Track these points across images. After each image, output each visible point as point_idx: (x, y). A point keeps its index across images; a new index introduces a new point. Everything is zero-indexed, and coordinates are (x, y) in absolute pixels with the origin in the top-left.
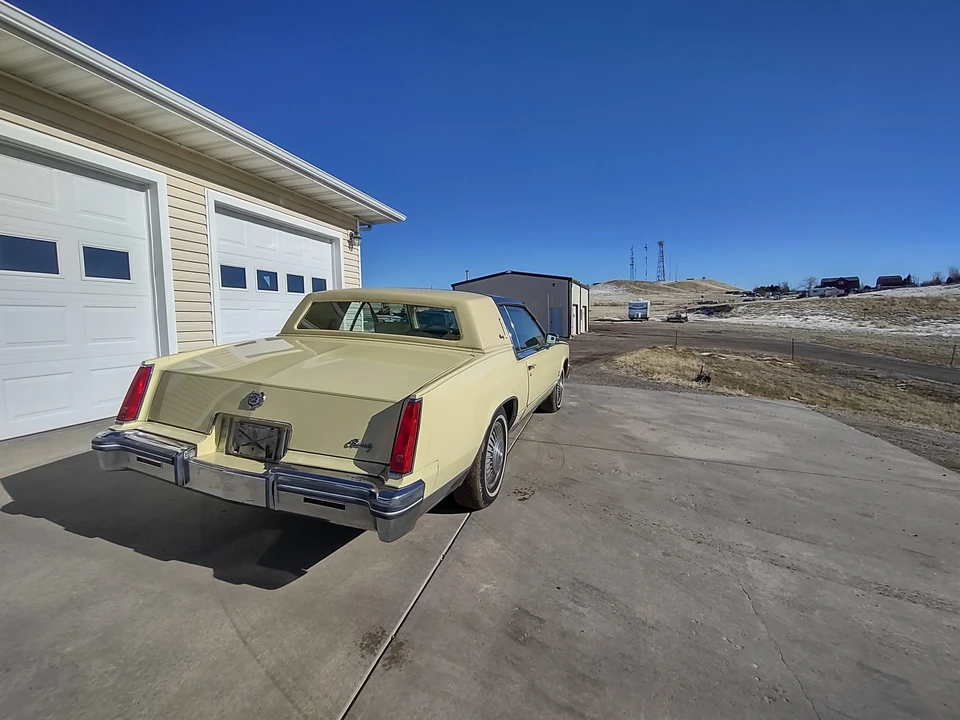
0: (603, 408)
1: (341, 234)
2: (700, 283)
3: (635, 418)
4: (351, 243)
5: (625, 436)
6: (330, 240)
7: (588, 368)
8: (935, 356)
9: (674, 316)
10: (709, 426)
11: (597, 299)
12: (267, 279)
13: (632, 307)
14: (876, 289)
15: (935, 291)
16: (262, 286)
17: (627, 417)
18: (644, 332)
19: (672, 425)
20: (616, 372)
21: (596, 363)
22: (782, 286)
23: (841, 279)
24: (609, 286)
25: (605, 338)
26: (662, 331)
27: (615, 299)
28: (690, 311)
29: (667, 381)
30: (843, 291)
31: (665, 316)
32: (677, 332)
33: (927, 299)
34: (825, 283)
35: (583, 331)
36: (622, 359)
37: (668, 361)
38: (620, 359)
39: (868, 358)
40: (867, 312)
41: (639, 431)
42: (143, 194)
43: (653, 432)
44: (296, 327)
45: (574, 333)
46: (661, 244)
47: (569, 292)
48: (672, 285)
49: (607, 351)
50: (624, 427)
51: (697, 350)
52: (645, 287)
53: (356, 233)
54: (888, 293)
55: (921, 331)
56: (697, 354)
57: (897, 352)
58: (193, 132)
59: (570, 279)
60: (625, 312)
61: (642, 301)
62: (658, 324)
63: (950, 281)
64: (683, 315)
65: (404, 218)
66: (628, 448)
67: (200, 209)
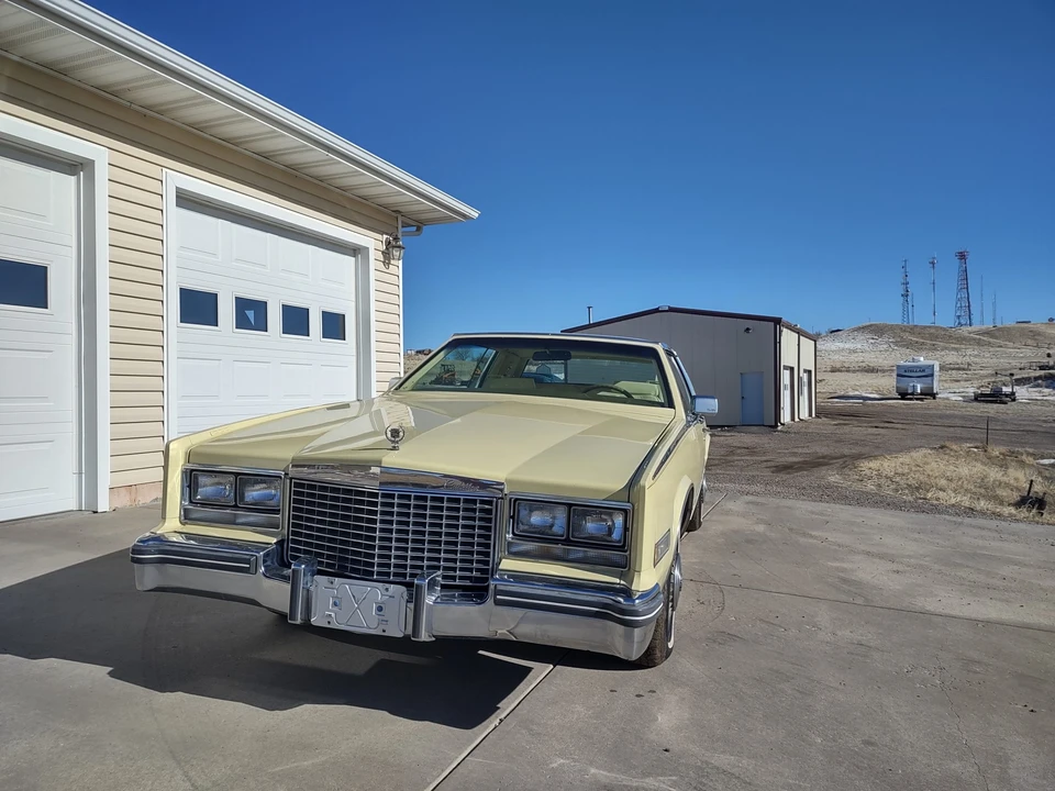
0: (812, 536)
1: (372, 241)
2: (1043, 328)
3: (868, 553)
4: (387, 257)
5: (844, 581)
6: (354, 251)
7: (804, 478)
9: (988, 391)
10: (1006, 571)
11: (837, 359)
12: (250, 314)
13: (903, 372)
16: (242, 323)
17: (854, 552)
18: (927, 419)
19: (936, 567)
20: (857, 486)
21: (823, 471)
24: (861, 336)
25: (847, 429)
26: (963, 417)
27: (872, 359)
28: (1020, 382)
29: (953, 501)
31: (971, 391)
32: (989, 420)
35: (804, 414)
36: (874, 464)
37: (964, 470)
38: (868, 466)
41: (869, 572)
42: (73, 178)
43: (896, 575)
45: (786, 417)
46: (962, 256)
47: (777, 343)
48: (987, 333)
49: (846, 451)
50: (845, 565)
51: (1029, 454)
52: (934, 337)
53: (396, 239)
56: (1030, 460)
58: (148, 86)
59: (777, 321)
60: (889, 383)
61: (922, 360)
62: (954, 405)
64: (1007, 390)
65: (475, 214)
66: (843, 597)
67: (154, 200)
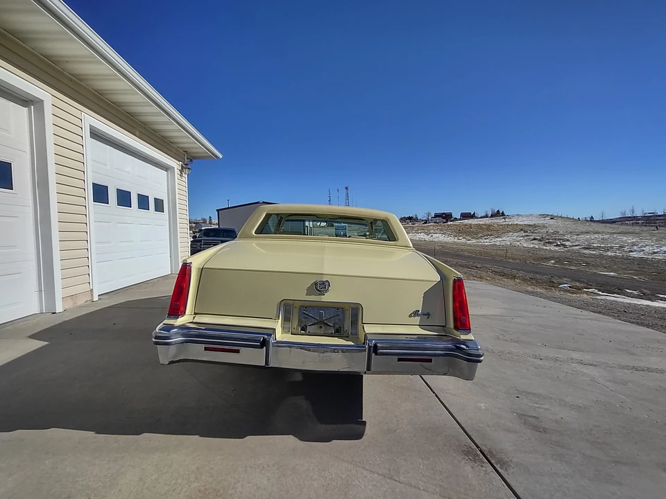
1: (175, 164)
4: (181, 173)
6: (166, 168)
8: (497, 255)
13: (337, 228)
14: (460, 220)
15: (487, 221)
22: (414, 217)
23: (444, 213)
30: (445, 220)
33: (485, 225)
34: (436, 216)
39: (469, 257)
40: (461, 232)
42: (26, 109)
44: (254, 232)
46: (347, 188)
53: (186, 165)
54: (466, 222)
55: (486, 242)
57: (480, 253)
58: (90, 62)
63: (492, 216)
65: (221, 156)
67: (78, 130)
